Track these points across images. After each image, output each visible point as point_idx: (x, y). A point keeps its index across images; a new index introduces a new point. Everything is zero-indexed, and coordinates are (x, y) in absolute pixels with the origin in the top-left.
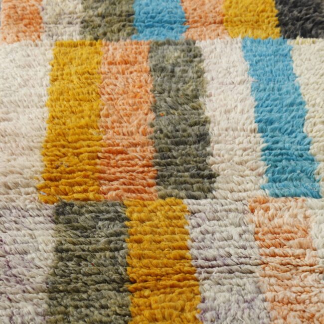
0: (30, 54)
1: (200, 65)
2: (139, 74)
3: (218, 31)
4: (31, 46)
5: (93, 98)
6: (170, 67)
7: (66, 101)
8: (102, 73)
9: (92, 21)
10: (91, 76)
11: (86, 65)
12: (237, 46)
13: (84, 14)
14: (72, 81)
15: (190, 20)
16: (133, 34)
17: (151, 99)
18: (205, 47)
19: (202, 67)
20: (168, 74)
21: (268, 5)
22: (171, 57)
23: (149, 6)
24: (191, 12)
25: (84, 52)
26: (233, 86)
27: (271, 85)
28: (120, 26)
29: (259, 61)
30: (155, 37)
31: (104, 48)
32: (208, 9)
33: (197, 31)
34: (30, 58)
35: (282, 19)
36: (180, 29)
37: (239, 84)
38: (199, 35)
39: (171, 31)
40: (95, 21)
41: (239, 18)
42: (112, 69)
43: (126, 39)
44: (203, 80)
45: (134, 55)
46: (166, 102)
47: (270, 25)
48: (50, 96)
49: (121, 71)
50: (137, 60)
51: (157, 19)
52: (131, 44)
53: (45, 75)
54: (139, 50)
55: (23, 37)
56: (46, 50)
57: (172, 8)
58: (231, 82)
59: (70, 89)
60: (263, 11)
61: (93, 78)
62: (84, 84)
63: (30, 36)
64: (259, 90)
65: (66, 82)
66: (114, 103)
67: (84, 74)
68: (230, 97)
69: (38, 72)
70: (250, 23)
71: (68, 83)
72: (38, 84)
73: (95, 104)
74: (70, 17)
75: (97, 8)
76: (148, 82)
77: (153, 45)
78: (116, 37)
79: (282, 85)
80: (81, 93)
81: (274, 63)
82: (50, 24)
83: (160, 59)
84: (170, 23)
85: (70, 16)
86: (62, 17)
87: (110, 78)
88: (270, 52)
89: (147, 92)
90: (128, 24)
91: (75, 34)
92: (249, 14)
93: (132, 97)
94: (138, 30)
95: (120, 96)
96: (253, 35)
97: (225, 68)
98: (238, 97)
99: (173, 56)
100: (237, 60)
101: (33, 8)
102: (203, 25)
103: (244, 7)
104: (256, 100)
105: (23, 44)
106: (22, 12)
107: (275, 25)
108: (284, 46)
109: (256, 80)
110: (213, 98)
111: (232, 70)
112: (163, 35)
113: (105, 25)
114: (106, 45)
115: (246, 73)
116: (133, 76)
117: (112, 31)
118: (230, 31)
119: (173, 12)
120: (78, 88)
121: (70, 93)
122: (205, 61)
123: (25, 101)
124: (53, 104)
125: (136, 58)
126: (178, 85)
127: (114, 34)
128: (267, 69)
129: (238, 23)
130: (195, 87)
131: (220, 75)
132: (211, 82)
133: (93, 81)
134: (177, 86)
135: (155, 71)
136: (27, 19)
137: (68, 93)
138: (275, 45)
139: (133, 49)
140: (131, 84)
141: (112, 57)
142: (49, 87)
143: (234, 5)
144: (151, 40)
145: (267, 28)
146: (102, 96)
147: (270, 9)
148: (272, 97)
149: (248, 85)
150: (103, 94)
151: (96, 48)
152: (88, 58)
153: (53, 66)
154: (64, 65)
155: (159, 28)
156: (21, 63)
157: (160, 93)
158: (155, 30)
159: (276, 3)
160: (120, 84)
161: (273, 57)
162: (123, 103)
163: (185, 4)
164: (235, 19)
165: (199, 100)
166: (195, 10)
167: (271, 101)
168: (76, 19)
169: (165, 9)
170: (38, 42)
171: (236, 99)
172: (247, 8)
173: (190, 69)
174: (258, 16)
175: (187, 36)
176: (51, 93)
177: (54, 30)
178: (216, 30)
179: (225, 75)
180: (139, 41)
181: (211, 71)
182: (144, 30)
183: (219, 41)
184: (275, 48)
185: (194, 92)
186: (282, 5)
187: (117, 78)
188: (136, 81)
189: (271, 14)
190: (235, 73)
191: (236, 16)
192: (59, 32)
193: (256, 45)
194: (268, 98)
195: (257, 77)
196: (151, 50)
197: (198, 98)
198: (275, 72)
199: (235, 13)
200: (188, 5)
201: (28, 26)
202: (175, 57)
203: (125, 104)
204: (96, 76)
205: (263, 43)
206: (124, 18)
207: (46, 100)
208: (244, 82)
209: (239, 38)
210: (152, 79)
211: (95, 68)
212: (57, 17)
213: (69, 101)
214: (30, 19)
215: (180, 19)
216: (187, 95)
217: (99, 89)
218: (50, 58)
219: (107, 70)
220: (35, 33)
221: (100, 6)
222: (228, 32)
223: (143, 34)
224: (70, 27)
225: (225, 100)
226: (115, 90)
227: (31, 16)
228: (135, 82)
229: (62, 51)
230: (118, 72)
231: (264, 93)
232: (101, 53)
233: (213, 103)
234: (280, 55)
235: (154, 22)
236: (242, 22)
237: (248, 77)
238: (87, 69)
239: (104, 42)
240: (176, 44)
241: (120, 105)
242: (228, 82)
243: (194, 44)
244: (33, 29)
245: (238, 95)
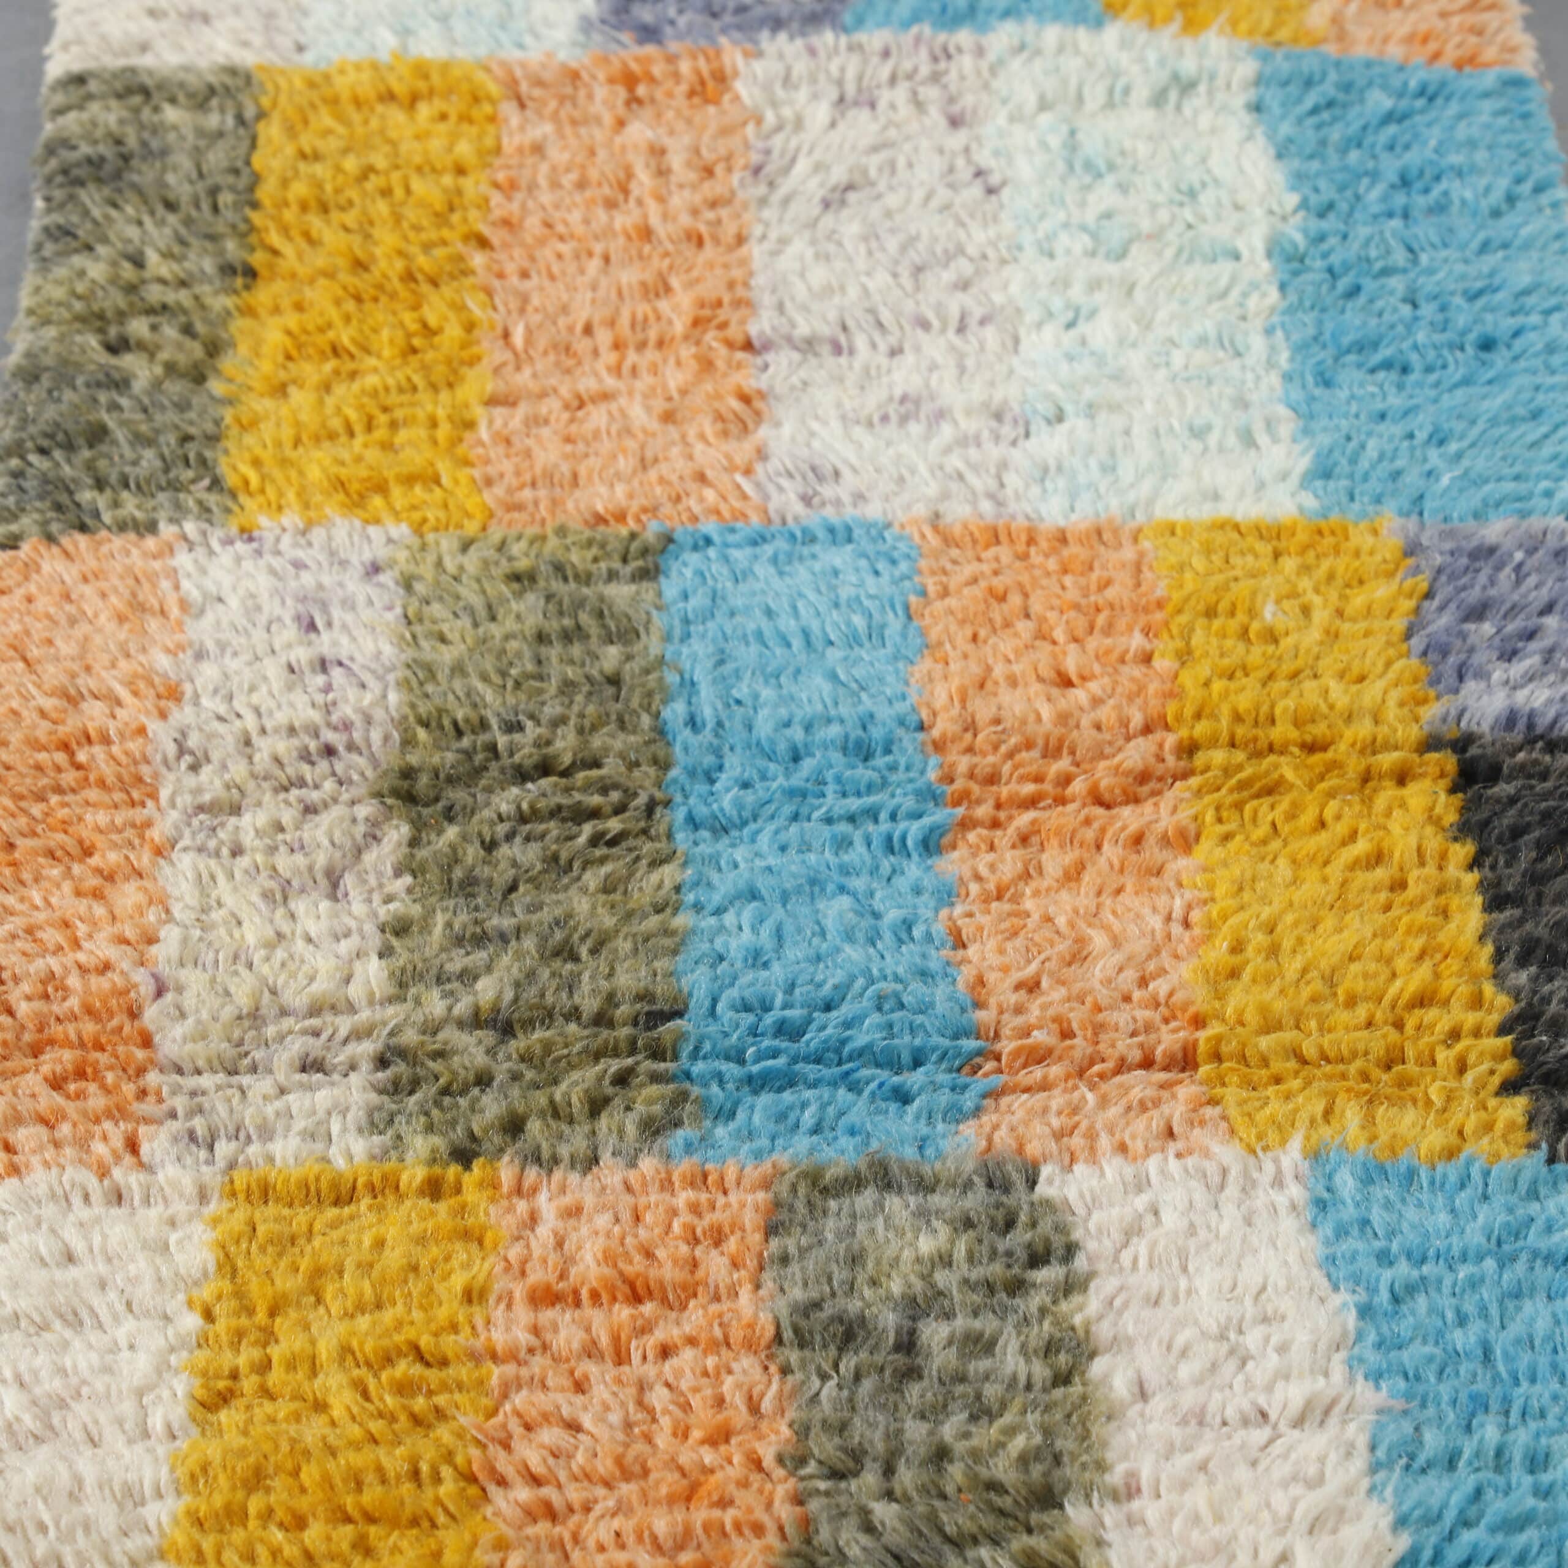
0: (78, 1246)
1: (1064, 1306)
2: (711, 1362)
3: (1166, 1109)
4: (86, 1198)
5: (438, 1502)
6: (889, 1320)
7: (281, 1525)
8: (494, 1357)
9: (439, 1055)
10: (433, 1375)
11: (400, 1308)
12: (1281, 1200)
13: (394, 1013)
14: (320, 1406)
15: (1006, 1047)
16: (677, 1124)
17: (785, 1512)
18: (1093, 1204)
19: (1078, 1320)
20: (879, 1358)
21: (1453, 964)
22: (896, 1262)
23: (766, 965)
24: (1013, 998)
25: (391, 1233)
26: (1259, 1435)
27: (1490, 1432)
28: (600, 1079)
29: (1411, 1289)
30: (802, 1143)
31: (511, 1209)
32: (1108, 982)
33: (1045, 1110)
34: (74, 1272)
35: (1539, 1049)
36: (944, 1098)
37: (1299, 1422)
38: (1059, 1135)
39: (893, 1107)
40: (455, 1052)
41: (1288, 1036)
42: (556, 1329)
43: (638, 1151)
44: (1084, 1398)
45: (684, 1249)
46: (869, 1528)
47: (1469, 1077)
48: (187, 1498)
49: (604, 1341)
50: (700, 1274)
51: (812, 1040)
52: (667, 1185)
53: (162, 1368)
54: (709, 1219)
55: (39, 1149)
56: (172, 1223)
57: (897, 979)
58: (1253, 1415)
59: (307, 1453)
60: (1422, 1001)
61: (445, 1387)
62: (393, 1419)
63: (83, 1144)
64: (1416, 1466)
65: (283, 1408)
66: (567, 1537)
67: (388, 1360)
68: (1250, 1501)
69: (126, 1354)
70: (1353, 1069)
71: (297, 1417)
72: (120, 1422)
73: (451, 1539)
74: (316, 1034)
75: (468, 977)
76: (767, 1405)
77: (794, 1188)
78: (577, 1141)
79: (1553, 1433)
80: (370, 1478)
81: (1501, 1303)
82: (199, 1072)
83: (834, 1268)
84: (891, 1062)
85: (315, 1022)
86: (271, 1031)
87: (544, 1386)
88: (1474, 1236)
89: (757, 1464)
90: (648, 1065)
91: (344, 1130)
92: (1343, 1016)
93: (671, 1500)
94: (703, 1103)
95: (600, 1491)
96: (1372, 1139)
97: (1214, 1329)
98: (1294, 1503)
99: (907, 1254)
100: (1282, 1283)
101: (100, 984)
102: (1081, 1073)
103: (1313, 974)
104: (1401, 1522)
105: (42, 1190)
106: (38, 1005)
107: (1496, 1081)
108: (1551, 1206)
109: (1399, 1404)
110: (1147, 1507)
111: (1252, 1339)
112: (852, 1132)
113: (516, 1077)
114: (518, 1190)
115: (1338, 1358)
116: (679, 1373)
117: (555, 1111)
118: (1233, 1112)
119: (907, 999)
120: (355, 1446)
121: (303, 1475)
122: (1092, 1286)
123: (42, 1528)
124: (208, 1544)
125: (695, 1264)
126: (938, 1423)
127: (565, 1128)
128: (1462, 1339)
129: (1278, 1066)
130: (1038, 1439)
131: (1185, 1372)
132: (1132, 1413)
133: (441, 1400)
134: (931, 1433)
135: (803, 1341)
136: (67, 1044)
137: (296, 1473)
138: (1499, 1200)
139: (674, 1212)
140: (665, 1422)
141: (553, 1258)
142: (183, 1444)
143: (1255, 962)
144: (783, 1159)
145: (1450, 1098)
146: (492, 1489)
147: (1464, 990)
148: (1496, 1507)
149: (1352, 1428)
150: (502, 1482)
151: (462, 1210)
152: (415, 1269)
153: (209, 1316)
154: (273, 1313)
155: (825, 1092)
156: (23, 1304)
157: (837, 1475)
158: (804, 1105)
159: (1499, 956)
160: (601, 1419)
161: (1490, 1264)
162: (618, 1534)
163: (972, 952)
164: (1265, 1042)
165: (1067, 1520)
166: (1032, 987)
167: (1493, 1530)
168: (346, 1041)
169: (860, 982)
170: (124, 1175)
171: (1283, 1510)
172: (1331, 980)
173: (1009, 1329)
174: (1399, 1025)
175: (990, 1140)
176: (193, 1477)
177: (222, 1109)
178: (1157, 1103)
179: (1214, 1367)
180: (709, 1166)
181: (1130, 1342)
182: (737, 1103)
183: (1173, 1164)
184: (1502, 1218)
185: (1037, 1471)
186: (1533, 969)
187: (580, 1387)
188: (695, 1401)
189: (1471, 1019)
190: (1273, 1360)
191: (1270, 1026)
192: (249, 1117)
193: (1391, 1194)
194: (1472, 1512)
195: (1402, 1384)
196: (784, 1216)
197: (1061, 1507)
198: (1506, 1354)
199: (1264, 1010)
200: (994, 959)
201: (72, 1087)
202: (918, 1260)
203: (630, 1540)
204: (462, 1371)
205: (1432, 1183)
206: (624, 1032)
207: (165, 1519)
208: (1327, 1412)
209: (1292, 1155)
210: (788, 1387)
211: (454, 1328)
212: (236, 1034)
213: (300, 1523)
214: (82, 1045)
215: (946, 1043)
216: (994, 1486)
217: (475, 1452)
218: (196, 1273)
219: (524, 1338)
220: (107, 1125)
221: (489, 969)
222: (1224, 1118)
223: (732, 1125)
224: (311, 1088)
225: (1219, 1518)
226: (570, 1457)
227: (89, 1028)
228: (686, 1407)
229: (261, 1229)
230: (591, 1351)
231: (1446, 1484)
232: (489, 1237)
233: (1149, 1533)
234: (1535, 1254)
235: (795, 1060)
236: (1304, 1062)
237: (1351, 1381)
238: (409, 1333)
239: (506, 1171)
240: (925, 1186)
241: (602, 1548)
242: (1230, 1413)
243: (1032, 1183)
244: (97, 1101)
245: (1296, 1490)
